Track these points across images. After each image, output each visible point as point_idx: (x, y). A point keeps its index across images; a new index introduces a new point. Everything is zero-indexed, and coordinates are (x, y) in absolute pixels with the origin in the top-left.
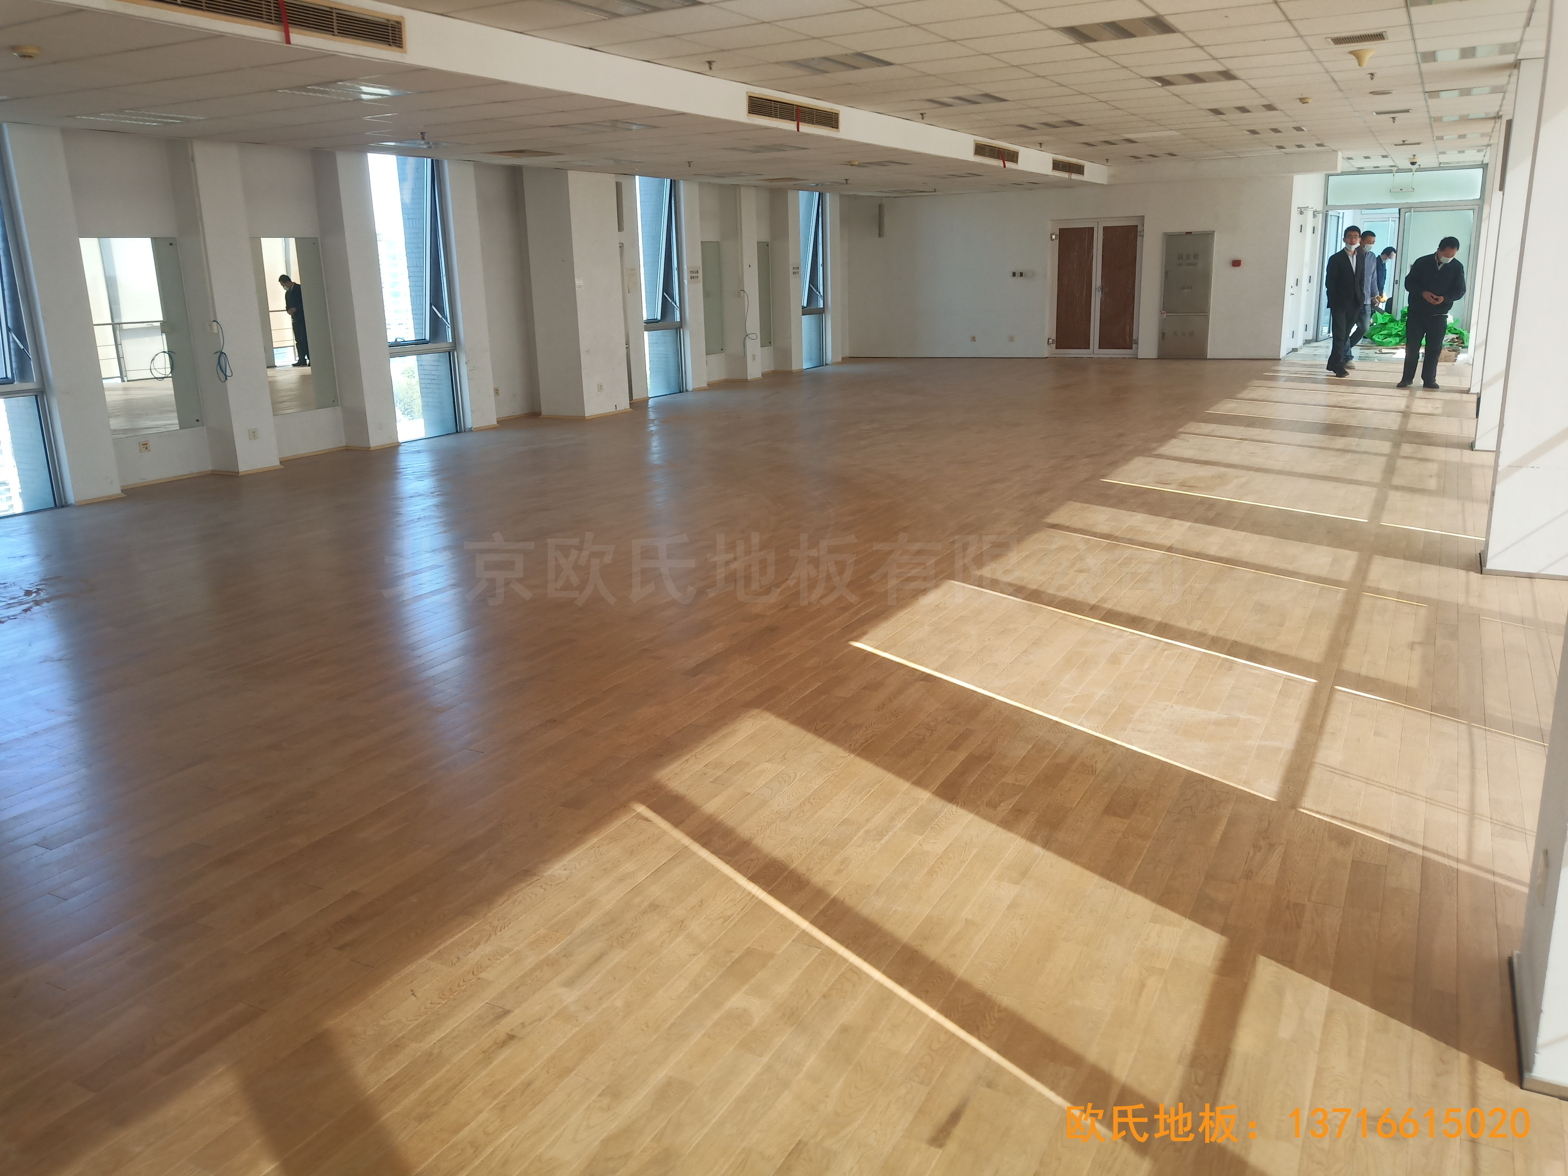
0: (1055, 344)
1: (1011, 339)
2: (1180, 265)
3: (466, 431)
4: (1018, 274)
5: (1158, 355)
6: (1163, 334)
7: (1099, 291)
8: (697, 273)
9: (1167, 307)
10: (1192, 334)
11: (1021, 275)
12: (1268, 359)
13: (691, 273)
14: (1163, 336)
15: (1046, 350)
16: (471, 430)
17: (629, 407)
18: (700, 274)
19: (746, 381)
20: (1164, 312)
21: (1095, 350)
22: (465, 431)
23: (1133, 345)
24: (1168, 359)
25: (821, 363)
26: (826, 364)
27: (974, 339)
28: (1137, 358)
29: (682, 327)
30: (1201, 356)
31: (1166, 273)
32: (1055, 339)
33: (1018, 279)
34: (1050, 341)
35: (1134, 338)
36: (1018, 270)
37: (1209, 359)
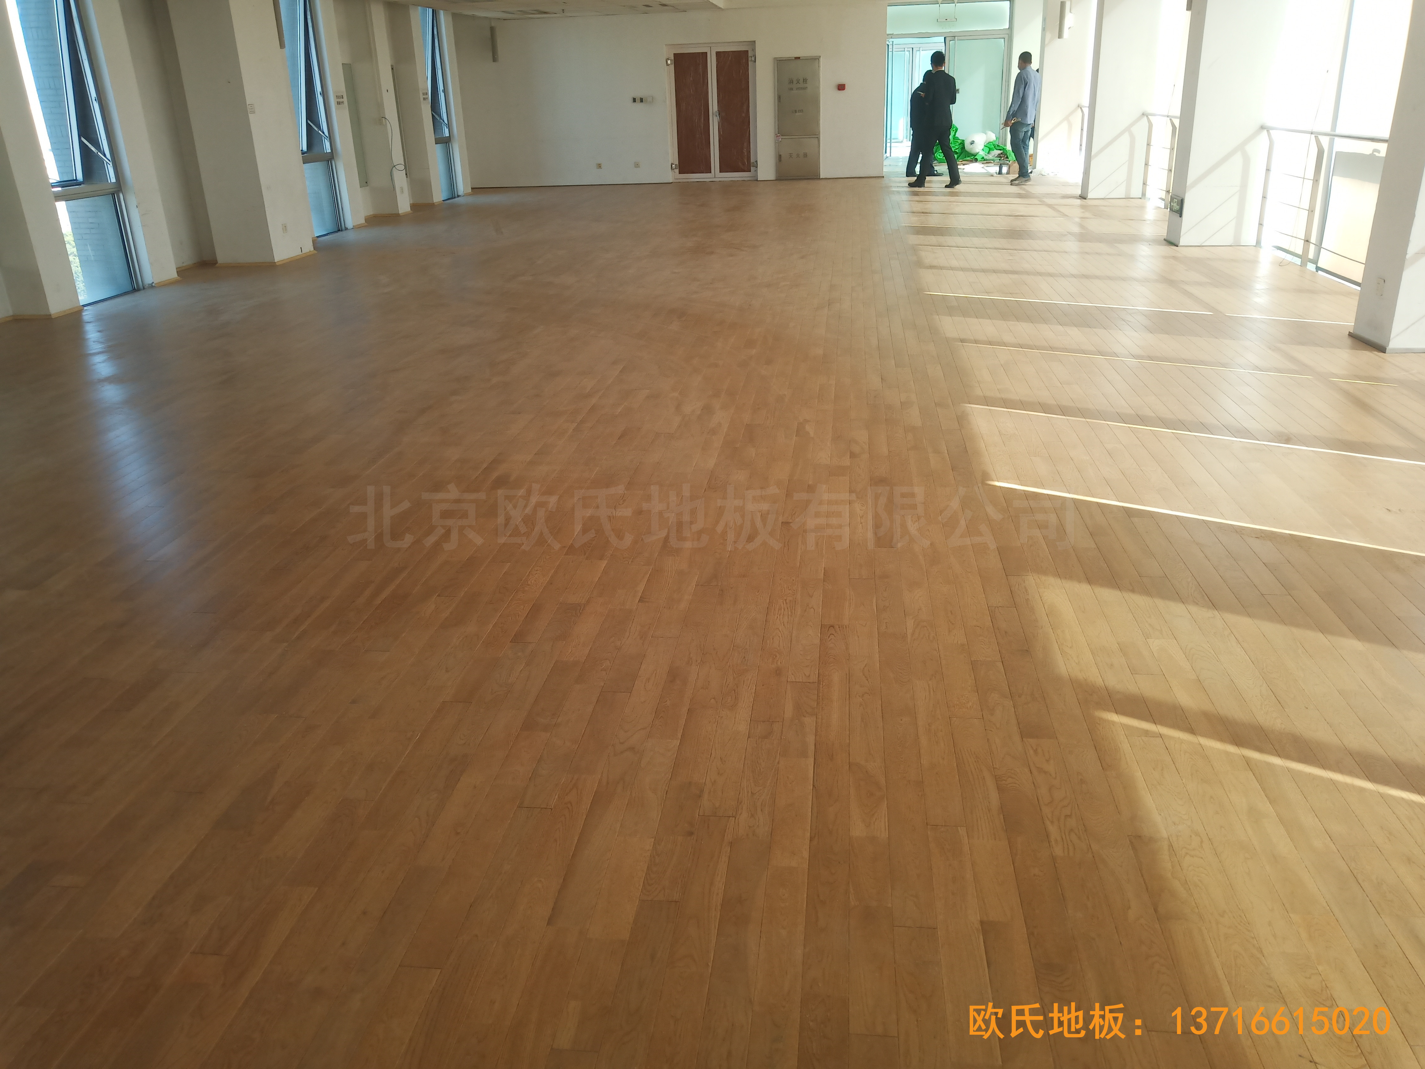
0: (678, 169)
1: (637, 165)
2: (792, 89)
3: (146, 287)
4: (638, 100)
5: (776, 177)
6: (780, 156)
7: (716, 116)
8: (343, 98)
9: (781, 131)
10: (805, 155)
11: (642, 100)
12: (873, 177)
13: (337, 99)
14: (779, 158)
15: (671, 176)
16: (152, 286)
17: (313, 249)
18: (345, 99)
19: (398, 215)
20: (779, 135)
21: (716, 175)
22: (144, 288)
23: (751, 167)
24: (786, 180)
25: (453, 195)
26: (458, 196)
27: (599, 166)
28: (757, 180)
29: (333, 158)
30: (814, 176)
31: (779, 97)
32: (678, 164)
33: (638, 105)
34: (673, 166)
35: (752, 160)
36: (638, 95)
37: (822, 179)
